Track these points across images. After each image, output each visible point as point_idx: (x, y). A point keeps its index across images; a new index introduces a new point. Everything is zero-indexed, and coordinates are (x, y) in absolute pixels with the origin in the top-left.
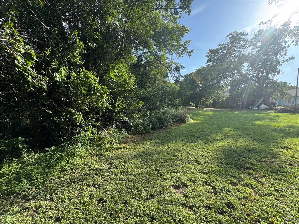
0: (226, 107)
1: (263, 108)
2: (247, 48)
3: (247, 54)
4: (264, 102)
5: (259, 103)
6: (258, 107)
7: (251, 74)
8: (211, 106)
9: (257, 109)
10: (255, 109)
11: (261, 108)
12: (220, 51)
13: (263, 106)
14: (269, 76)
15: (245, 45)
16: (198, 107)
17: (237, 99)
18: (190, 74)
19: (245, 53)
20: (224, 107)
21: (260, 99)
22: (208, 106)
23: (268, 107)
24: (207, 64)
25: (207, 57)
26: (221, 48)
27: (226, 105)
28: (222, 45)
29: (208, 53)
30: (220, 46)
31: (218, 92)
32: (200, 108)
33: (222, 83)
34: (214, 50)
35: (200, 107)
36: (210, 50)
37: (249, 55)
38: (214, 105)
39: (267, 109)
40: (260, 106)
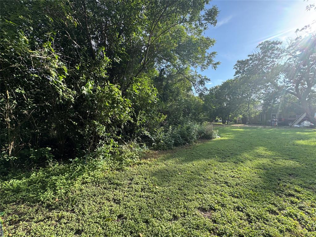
0: (259, 124)
1: (306, 126)
2: (282, 57)
3: (283, 64)
4: (307, 119)
5: (301, 119)
6: (299, 124)
8: (241, 121)
9: (298, 126)
10: (295, 126)
11: (304, 126)
12: (250, 62)
13: (306, 123)
14: (312, 88)
15: (279, 54)
17: (272, 115)
18: (216, 88)
19: (280, 63)
20: (257, 124)
21: (302, 115)
22: (237, 122)
23: (313, 125)
24: (236, 76)
25: (235, 69)
26: (251, 59)
27: (259, 121)
28: (253, 56)
29: (236, 65)
30: (250, 57)
31: (249, 106)
32: (227, 124)
33: (253, 96)
34: (243, 61)
35: (228, 122)
36: (238, 62)
37: (284, 65)
38: (244, 121)
39: (311, 127)
40: (302, 123)
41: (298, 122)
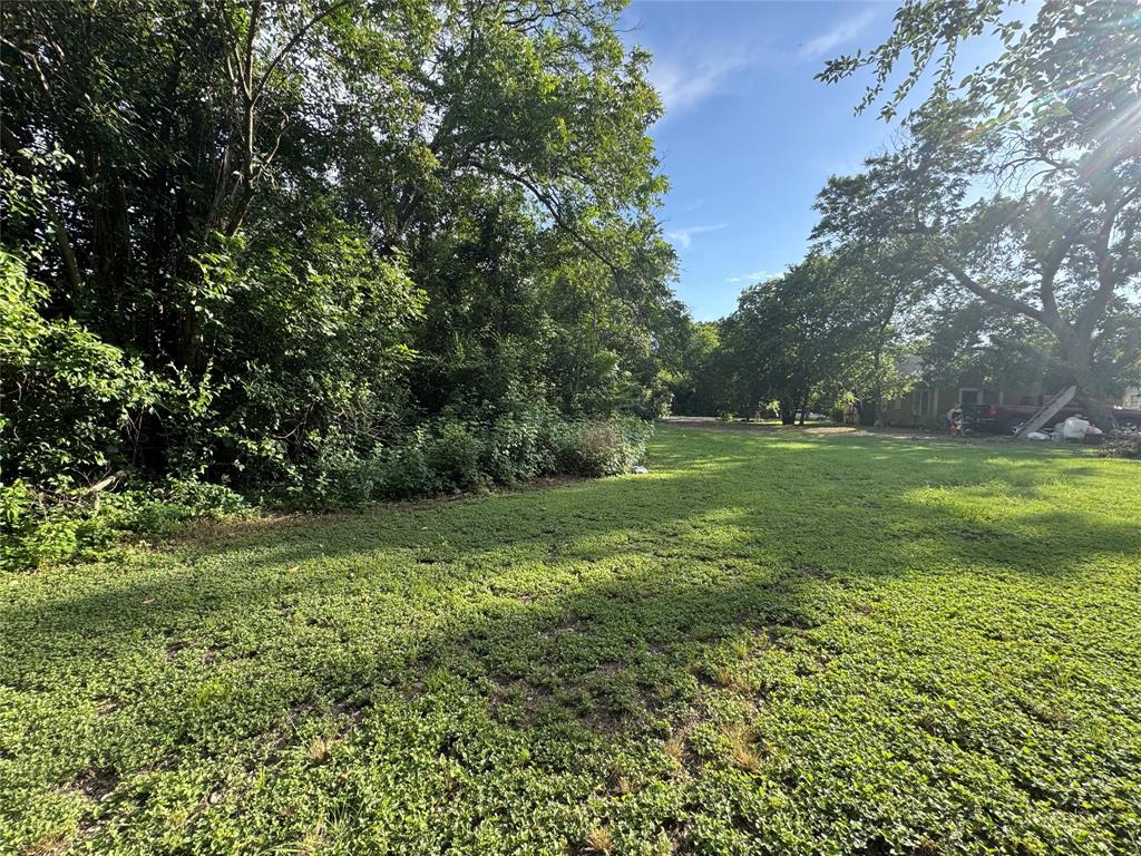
0: (913, 427)
1: (1071, 435)
4: (1078, 409)
5: (1054, 410)
6: (1050, 426)
8: (856, 419)
9: (1042, 436)
10: (1031, 435)
11: (1062, 435)
12: (874, 185)
13: (1073, 426)
14: (1118, 292)
16: (797, 423)
17: (964, 392)
20: (908, 427)
21: (1061, 395)
22: (844, 417)
23: (1098, 431)
25: (818, 211)
26: (875, 175)
27: (916, 417)
29: (824, 193)
30: (871, 168)
31: (877, 359)
32: (801, 424)
34: (848, 182)
35: (802, 420)
36: (833, 182)
37: (1024, 199)
38: (867, 415)
39: (1090, 440)
40: (1058, 426)
41: (1044, 420)
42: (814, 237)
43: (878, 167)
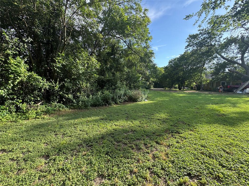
0: (210, 90)
1: (248, 92)
2: (234, 30)
5: (244, 86)
6: (243, 90)
7: (237, 57)
8: (196, 88)
9: (241, 92)
10: (238, 92)
11: (246, 92)
12: (200, 36)
13: (248, 90)
16: (182, 90)
17: (222, 83)
20: (208, 90)
21: (246, 83)
22: (193, 88)
25: (187, 42)
26: (201, 33)
27: (210, 88)
28: (202, 30)
29: (188, 38)
30: (200, 31)
31: (201, 75)
32: (183, 90)
33: (206, 66)
34: (194, 35)
35: (183, 89)
36: (190, 36)
37: (237, 37)
38: (199, 88)
40: (245, 90)
41: (241, 89)
42: (186, 48)
43: (201, 31)
